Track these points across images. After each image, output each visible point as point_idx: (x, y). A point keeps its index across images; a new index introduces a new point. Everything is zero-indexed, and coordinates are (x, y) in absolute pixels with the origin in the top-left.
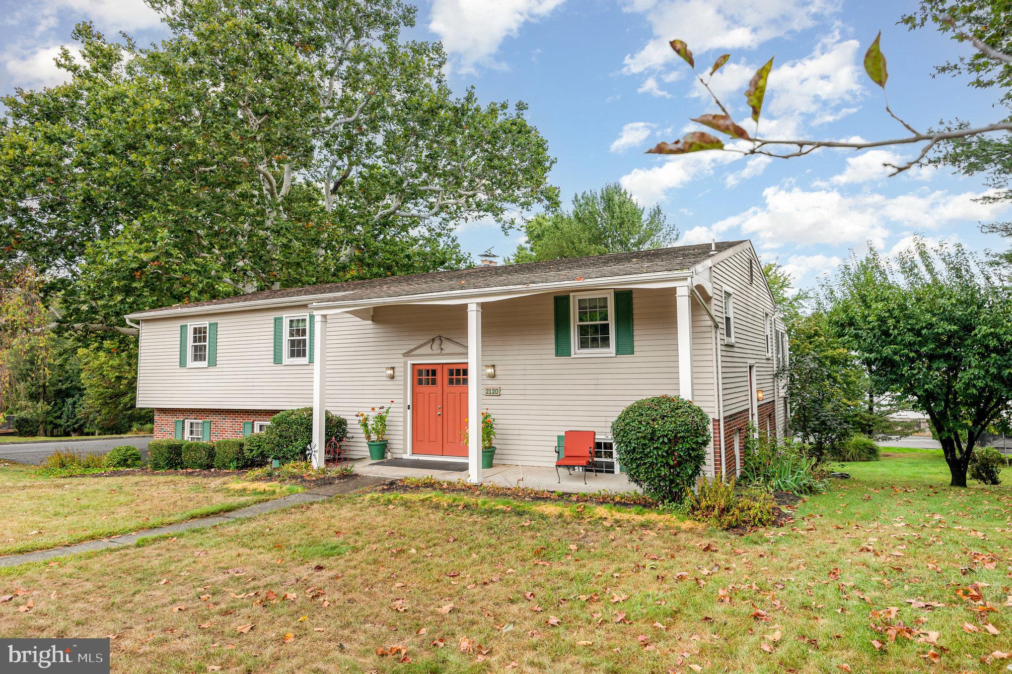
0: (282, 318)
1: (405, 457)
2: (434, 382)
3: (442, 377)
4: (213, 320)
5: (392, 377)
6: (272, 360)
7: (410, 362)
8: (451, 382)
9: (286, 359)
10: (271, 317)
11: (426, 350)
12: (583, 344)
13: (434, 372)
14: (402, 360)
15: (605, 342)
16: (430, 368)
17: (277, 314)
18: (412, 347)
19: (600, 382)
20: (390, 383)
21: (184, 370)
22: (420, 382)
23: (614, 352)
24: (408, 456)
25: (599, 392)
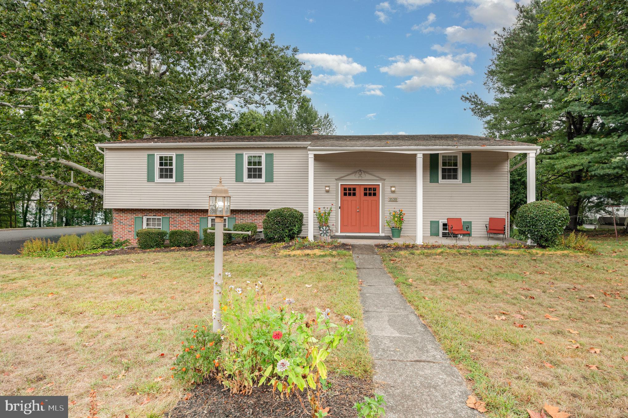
0: (242, 154)
1: (336, 234)
2: (354, 194)
3: (360, 192)
4: (180, 152)
5: (327, 192)
6: (235, 180)
7: (340, 184)
8: (365, 194)
9: (246, 179)
10: (233, 153)
11: (352, 177)
12: (444, 177)
13: (354, 189)
14: (335, 182)
15: (455, 177)
16: (352, 187)
17: (239, 152)
18: (343, 175)
19: (453, 195)
20: (326, 194)
21: (152, 184)
22: (345, 194)
23: (461, 181)
24: (339, 234)
25: (453, 200)
